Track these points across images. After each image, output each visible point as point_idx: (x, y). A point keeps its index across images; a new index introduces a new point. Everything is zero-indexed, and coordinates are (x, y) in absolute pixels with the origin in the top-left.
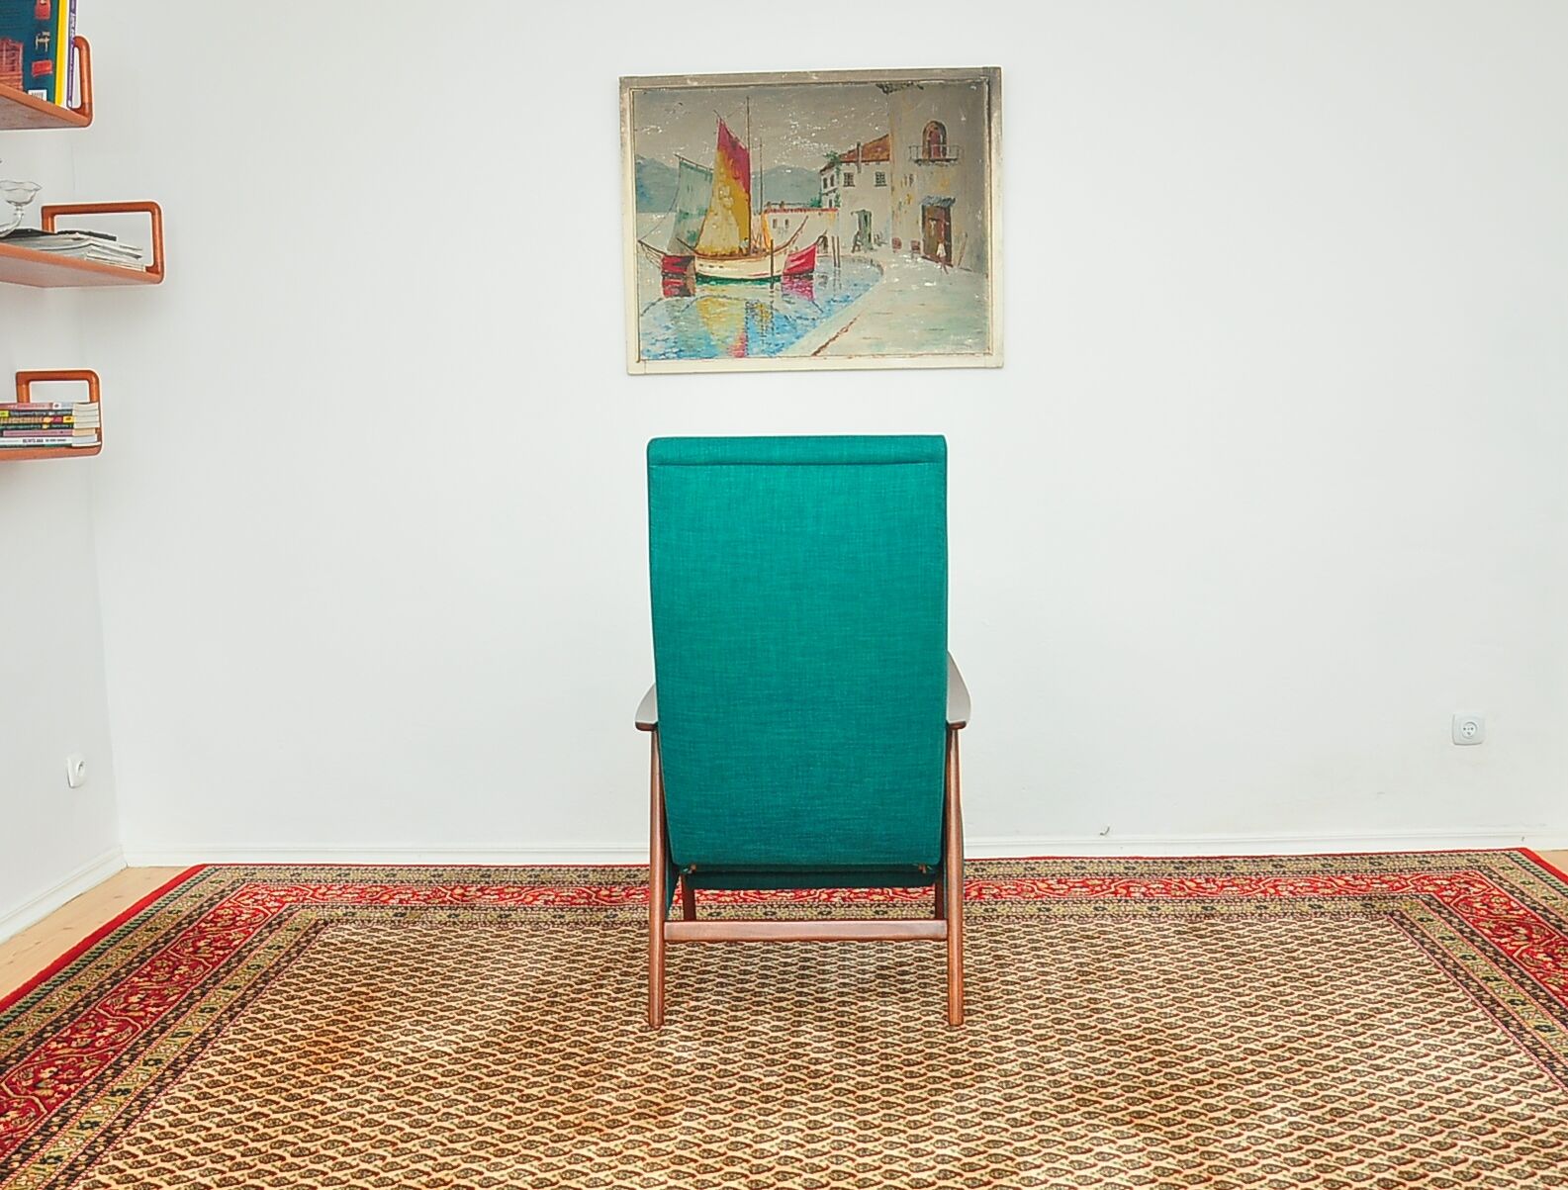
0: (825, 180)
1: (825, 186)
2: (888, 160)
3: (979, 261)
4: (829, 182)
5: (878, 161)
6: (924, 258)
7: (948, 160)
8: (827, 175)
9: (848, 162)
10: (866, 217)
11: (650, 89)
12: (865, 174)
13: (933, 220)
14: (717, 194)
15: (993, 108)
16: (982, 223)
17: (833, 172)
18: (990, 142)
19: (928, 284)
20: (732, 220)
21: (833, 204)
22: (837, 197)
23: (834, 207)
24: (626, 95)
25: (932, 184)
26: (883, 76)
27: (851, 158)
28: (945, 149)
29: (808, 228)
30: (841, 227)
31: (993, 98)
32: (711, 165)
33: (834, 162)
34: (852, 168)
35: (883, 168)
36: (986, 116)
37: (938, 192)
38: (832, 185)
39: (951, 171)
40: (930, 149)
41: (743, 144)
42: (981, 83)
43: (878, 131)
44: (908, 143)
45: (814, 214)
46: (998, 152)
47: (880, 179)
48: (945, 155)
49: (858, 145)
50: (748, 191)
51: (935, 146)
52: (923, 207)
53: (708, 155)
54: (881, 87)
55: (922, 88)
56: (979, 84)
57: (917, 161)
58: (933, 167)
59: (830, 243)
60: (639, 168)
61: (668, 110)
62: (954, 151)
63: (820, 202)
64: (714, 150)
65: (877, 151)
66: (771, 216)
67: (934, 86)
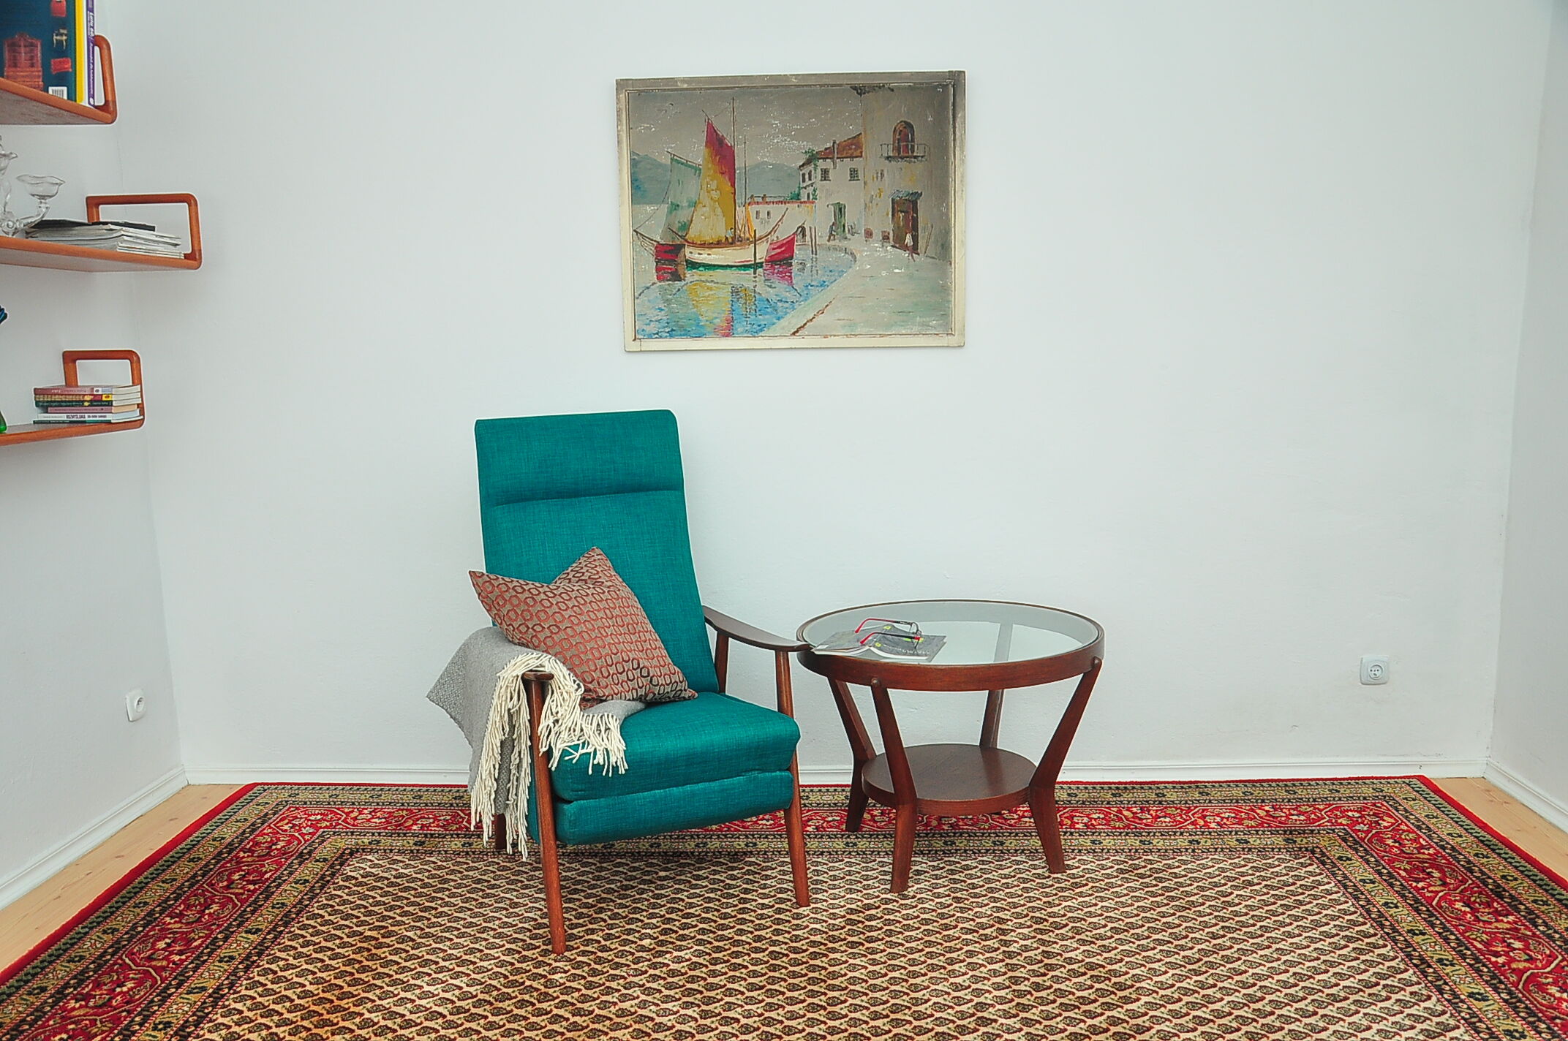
0: (804, 175)
1: (804, 181)
2: (861, 156)
3: (944, 250)
4: (807, 176)
5: (852, 157)
6: (893, 246)
7: (915, 157)
8: (806, 170)
9: (824, 159)
10: (840, 209)
11: (643, 91)
12: (840, 169)
13: (901, 212)
14: (704, 186)
15: (958, 109)
16: (947, 215)
17: (811, 167)
18: (954, 140)
19: (897, 271)
20: (719, 211)
21: (811, 197)
22: (815, 191)
23: (811, 200)
24: (622, 96)
25: (900, 179)
26: (856, 79)
27: (827, 154)
28: (913, 146)
29: (787, 220)
30: (818, 218)
31: (958, 99)
32: (700, 161)
33: (812, 158)
34: (828, 164)
35: (856, 164)
36: (951, 116)
37: (907, 187)
38: (810, 179)
39: (918, 167)
40: (899, 145)
41: (729, 141)
42: (947, 85)
43: (852, 130)
44: (879, 141)
45: (793, 207)
46: (962, 151)
47: (854, 174)
48: (913, 152)
49: (834, 143)
50: (733, 185)
51: (904, 145)
52: (893, 200)
53: (697, 152)
54: (855, 88)
55: (892, 90)
56: (945, 87)
57: (888, 158)
58: (902, 164)
59: (808, 233)
60: (634, 164)
61: (660, 110)
62: (921, 148)
63: (799, 195)
64: (703, 147)
65: (851, 148)
66: (755, 208)
67: (905, 88)
